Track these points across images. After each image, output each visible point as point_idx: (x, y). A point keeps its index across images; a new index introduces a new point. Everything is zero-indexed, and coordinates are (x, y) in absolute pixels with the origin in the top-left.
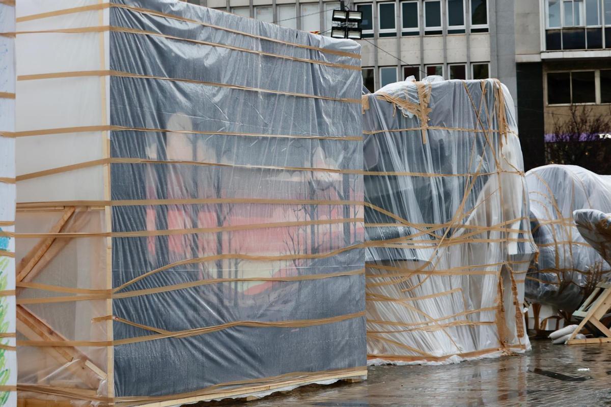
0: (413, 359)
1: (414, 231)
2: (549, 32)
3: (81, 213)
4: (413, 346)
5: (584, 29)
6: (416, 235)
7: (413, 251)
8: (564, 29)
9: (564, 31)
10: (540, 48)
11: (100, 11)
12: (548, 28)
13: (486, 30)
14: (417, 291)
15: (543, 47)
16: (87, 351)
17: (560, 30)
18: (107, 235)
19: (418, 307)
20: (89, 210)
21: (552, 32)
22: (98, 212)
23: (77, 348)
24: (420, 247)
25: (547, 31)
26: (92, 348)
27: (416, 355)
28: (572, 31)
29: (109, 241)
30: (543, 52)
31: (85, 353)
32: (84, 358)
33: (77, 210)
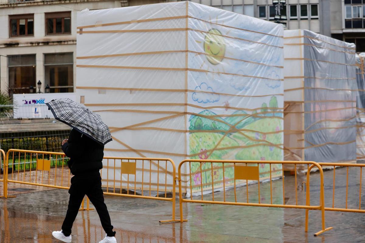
0: (360, 158)
1: (360, 111)
2: (347, 20)
3: (292, 105)
4: (360, 153)
5: (362, 19)
6: (361, 113)
7: (360, 119)
8: (353, 19)
9: (354, 20)
10: (342, 27)
11: (300, 38)
12: (346, 18)
13: (317, 19)
14: (361, 133)
15: (344, 27)
16: (294, 151)
17: (351, 19)
18: (303, 112)
19: (361, 140)
20: (295, 104)
21: (348, 20)
22: (299, 105)
23: (290, 150)
24: (362, 117)
25: (345, 20)
26: (296, 150)
27: (361, 157)
28: (357, 20)
29: (303, 114)
30: (344, 29)
31: (293, 152)
32: (293, 153)
33: (291, 104)
